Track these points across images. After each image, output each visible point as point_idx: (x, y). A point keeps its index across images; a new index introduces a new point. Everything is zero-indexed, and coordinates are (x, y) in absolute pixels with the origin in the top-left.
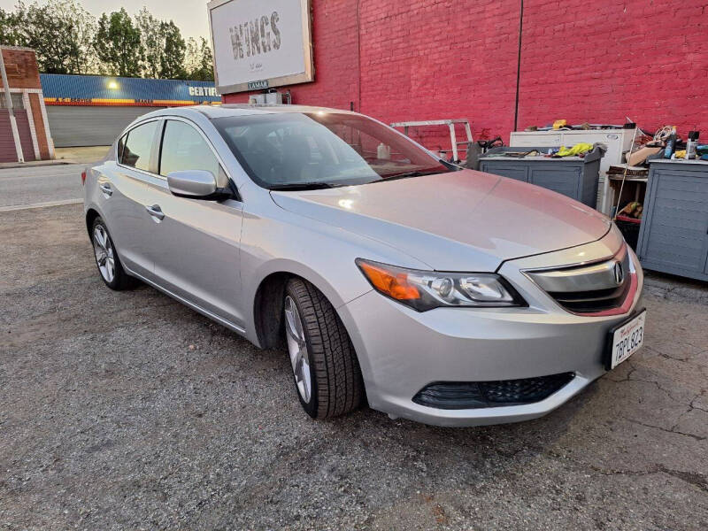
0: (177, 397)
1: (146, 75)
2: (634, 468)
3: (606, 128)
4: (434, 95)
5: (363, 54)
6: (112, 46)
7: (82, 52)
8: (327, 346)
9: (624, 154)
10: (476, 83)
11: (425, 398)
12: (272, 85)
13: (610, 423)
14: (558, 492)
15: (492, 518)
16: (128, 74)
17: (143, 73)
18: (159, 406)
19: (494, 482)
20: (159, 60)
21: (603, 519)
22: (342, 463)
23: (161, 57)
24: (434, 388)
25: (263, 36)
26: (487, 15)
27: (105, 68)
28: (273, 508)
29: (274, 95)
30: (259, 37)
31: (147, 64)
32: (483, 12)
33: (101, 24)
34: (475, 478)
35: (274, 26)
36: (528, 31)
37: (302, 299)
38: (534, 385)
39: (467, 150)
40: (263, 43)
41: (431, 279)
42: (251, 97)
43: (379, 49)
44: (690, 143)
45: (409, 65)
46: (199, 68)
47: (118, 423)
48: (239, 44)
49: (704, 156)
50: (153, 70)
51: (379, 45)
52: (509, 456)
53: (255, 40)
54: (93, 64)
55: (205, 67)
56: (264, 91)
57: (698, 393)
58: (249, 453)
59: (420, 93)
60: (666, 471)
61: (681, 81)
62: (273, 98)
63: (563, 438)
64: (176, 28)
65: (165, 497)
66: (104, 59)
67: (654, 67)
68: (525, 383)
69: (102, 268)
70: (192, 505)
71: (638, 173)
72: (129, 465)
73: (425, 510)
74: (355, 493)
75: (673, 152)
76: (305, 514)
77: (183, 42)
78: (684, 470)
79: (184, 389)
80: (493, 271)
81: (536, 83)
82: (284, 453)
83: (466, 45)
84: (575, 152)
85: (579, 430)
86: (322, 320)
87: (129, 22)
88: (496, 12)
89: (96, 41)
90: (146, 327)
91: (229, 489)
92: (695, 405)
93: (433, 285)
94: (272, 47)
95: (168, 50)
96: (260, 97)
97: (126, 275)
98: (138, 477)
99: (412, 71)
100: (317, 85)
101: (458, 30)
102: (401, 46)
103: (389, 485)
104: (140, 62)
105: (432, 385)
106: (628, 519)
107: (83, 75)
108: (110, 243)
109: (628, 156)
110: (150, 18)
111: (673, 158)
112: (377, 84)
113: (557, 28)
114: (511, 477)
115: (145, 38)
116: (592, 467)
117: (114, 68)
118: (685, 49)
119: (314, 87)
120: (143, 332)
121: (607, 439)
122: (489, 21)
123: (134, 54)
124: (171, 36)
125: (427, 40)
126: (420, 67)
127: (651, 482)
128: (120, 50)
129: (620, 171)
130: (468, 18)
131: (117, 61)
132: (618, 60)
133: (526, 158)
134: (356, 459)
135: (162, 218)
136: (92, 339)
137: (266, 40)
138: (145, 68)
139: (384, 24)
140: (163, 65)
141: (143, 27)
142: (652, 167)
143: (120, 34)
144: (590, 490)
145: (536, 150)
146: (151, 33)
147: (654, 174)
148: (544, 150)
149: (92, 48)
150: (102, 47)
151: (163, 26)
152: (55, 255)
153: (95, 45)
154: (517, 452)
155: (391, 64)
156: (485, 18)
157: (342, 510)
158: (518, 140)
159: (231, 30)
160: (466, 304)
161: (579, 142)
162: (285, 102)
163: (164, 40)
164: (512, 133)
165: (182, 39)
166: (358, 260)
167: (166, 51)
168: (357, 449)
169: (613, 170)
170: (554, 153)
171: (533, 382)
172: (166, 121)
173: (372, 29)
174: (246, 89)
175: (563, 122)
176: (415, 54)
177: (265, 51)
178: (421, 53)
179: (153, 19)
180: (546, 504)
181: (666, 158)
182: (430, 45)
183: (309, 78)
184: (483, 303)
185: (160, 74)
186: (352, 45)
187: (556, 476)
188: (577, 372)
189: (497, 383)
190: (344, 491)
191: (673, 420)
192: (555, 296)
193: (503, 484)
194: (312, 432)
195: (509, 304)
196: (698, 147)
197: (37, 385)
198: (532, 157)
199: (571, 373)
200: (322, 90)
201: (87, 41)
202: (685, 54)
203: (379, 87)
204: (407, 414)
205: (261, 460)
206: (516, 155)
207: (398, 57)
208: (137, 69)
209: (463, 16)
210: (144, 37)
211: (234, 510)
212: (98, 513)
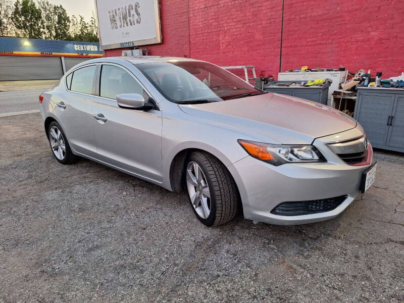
0: (127, 220)
1: (46, 38)
2: (377, 241)
3: (330, 70)
4: (233, 52)
5: (191, 28)
6: (23, 19)
7: (4, 23)
8: (221, 186)
9: (340, 84)
10: (258, 45)
11: (277, 211)
12: (136, 44)
13: (360, 221)
14: (345, 255)
15: (317, 269)
16: (35, 36)
17: (44, 36)
18: (118, 225)
19: (313, 252)
20: (54, 28)
21: (371, 266)
22: (232, 248)
23: (55, 27)
24: (283, 205)
25: (130, 16)
26: (263, 8)
27: (19, 33)
28: (203, 272)
29: (138, 50)
30: (128, 16)
31: (46, 31)
32: (261, 6)
33: (16, 6)
34: (302, 251)
35: (136, 11)
36: (286, 18)
37: (205, 162)
38: (330, 202)
39: (255, 82)
40: (130, 20)
41: (280, 149)
42: (123, 52)
43: (201, 26)
44: (377, 78)
45: (218, 35)
46: (78, 34)
47: (98, 235)
48: (115, 21)
49: (384, 85)
50: (50, 34)
51: (201, 23)
52: (315, 239)
53: (125, 18)
54: (11, 30)
55: (82, 33)
56: (132, 48)
57: (397, 204)
58: (180, 246)
59: (225, 51)
60: (393, 241)
61: (368, 46)
62: (137, 52)
63: (339, 229)
64: (63, 9)
65: (142, 272)
66: (19, 27)
67: (354, 38)
68: (325, 200)
69: (55, 152)
70: (158, 274)
71: (349, 94)
72: (115, 257)
73: (282, 268)
74: (244, 262)
75: (369, 83)
76: (222, 274)
77: (68, 18)
78: (401, 240)
79: (130, 216)
80: (310, 144)
81: (291, 46)
82: (198, 245)
83: (251, 24)
84: (316, 84)
85: (346, 225)
86: (217, 173)
87: (34, 5)
88: (268, 7)
89: (13, 16)
90: (93, 184)
91: (176, 265)
92: (397, 210)
93: (281, 152)
94: (136, 23)
95: (59, 22)
96: (129, 52)
97: (74, 155)
98: (122, 262)
99: (221, 38)
100: (163, 45)
101: (247, 16)
102: (214, 24)
103: (260, 257)
104: (42, 30)
105: (281, 204)
106: (382, 265)
107: (5, 36)
108: (63, 137)
109: (343, 85)
110: (47, 3)
111: (369, 86)
112: (200, 45)
113: (302, 16)
114: (320, 249)
115: (45, 15)
116: (358, 242)
117: (25, 33)
118: (370, 29)
119: (162, 46)
120: (91, 186)
121: (361, 228)
122: (265, 11)
123: (38, 24)
124: (61, 14)
125: (229, 21)
126: (225, 36)
127: (387, 246)
128: (29, 22)
129: (339, 93)
130: (252, 10)
131: (27, 28)
132: (335, 34)
133: (290, 87)
134: (237, 246)
135: (105, 121)
136: (62, 192)
137: (131, 18)
138: (45, 33)
139: (204, 11)
140: (56, 32)
141: (43, 8)
142: (358, 91)
143: (28, 12)
144: (360, 252)
145: (295, 82)
146: (48, 12)
147: (360, 94)
148: (299, 82)
149: (10, 20)
150: (17, 20)
151: (55, 8)
152: (17, 145)
153: (12, 19)
154: (319, 237)
155: (208, 34)
156: (262, 10)
157: (240, 271)
158: (283, 77)
159: (109, 12)
160: (297, 161)
161: (317, 78)
162: (144, 54)
163: (57, 17)
164: (279, 73)
165: (68, 16)
166: (239, 141)
167: (58, 23)
168: (237, 241)
169: (335, 93)
170: (305, 84)
171: (329, 201)
172: (102, 65)
173: (196, 14)
174: (120, 47)
175: (306, 68)
176: (222, 29)
177: (131, 25)
178: (226, 28)
179: (49, 4)
180: (341, 261)
181: (365, 86)
182: (230, 24)
183: (159, 41)
184: (305, 161)
185: (55, 37)
186: (184, 23)
187: (342, 247)
188: (348, 195)
189: (313, 201)
190: (238, 262)
191: (389, 218)
192: (340, 156)
193: (317, 252)
194: (209, 234)
195: (317, 161)
196: (382, 81)
197: (39, 218)
198: (293, 86)
199: (345, 195)
200: (166, 48)
201: (7, 16)
202: (369, 32)
203: (201, 47)
204: (267, 220)
205: (188, 250)
206: (284, 85)
207: (213, 30)
208: (40, 33)
209: (250, 8)
210: (43, 15)
211: (182, 275)
212: (107, 282)
